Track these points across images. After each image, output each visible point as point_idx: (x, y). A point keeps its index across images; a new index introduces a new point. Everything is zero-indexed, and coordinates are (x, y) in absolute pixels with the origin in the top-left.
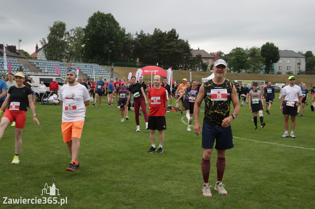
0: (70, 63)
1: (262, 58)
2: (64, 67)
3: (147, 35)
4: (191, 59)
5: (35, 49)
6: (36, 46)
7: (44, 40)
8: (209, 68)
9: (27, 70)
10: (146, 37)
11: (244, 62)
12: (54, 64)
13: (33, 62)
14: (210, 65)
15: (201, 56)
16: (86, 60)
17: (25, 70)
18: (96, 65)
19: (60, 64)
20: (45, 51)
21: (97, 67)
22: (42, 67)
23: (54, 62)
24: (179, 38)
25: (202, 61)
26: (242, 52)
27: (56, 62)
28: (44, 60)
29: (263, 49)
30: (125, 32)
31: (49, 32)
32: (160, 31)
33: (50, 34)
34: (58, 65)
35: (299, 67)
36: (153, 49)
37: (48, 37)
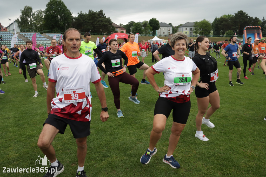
0: (45, 34)
1: (150, 27)
3: (85, 14)
7: (18, 20)
11: (140, 29)
13: (22, 34)
19: (39, 35)
24: (105, 16)
26: (139, 24)
29: (150, 22)
31: (21, 14)
32: (92, 11)
35: (169, 32)
36: (90, 23)
37: (21, 17)
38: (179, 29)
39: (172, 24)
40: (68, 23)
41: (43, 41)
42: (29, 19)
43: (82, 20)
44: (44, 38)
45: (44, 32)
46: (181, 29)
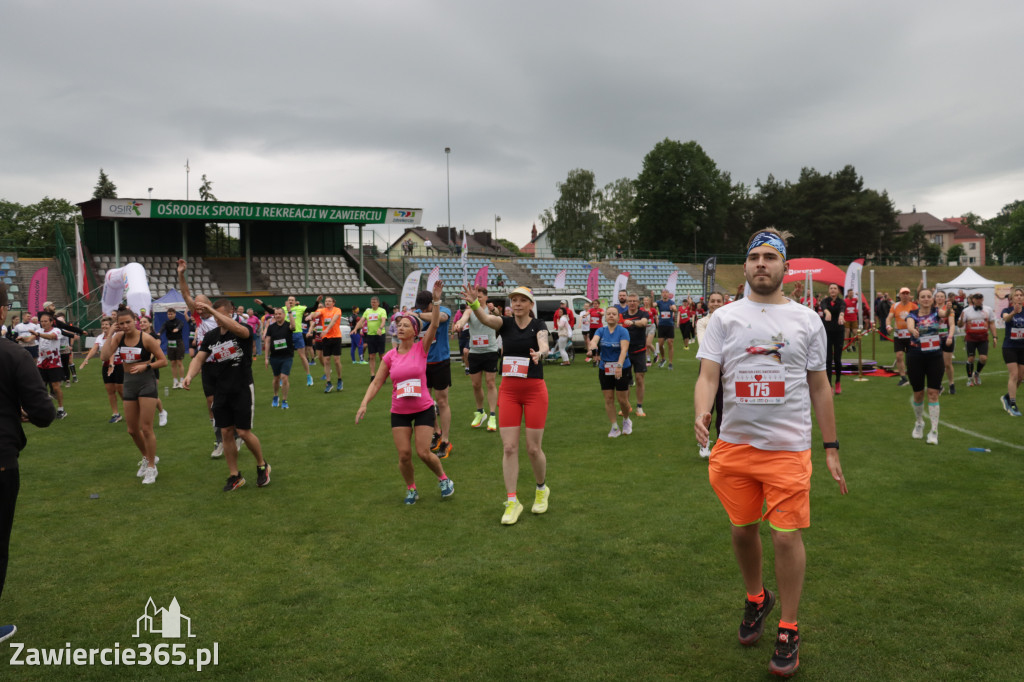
0: (606, 263)
3: (783, 185)
4: (897, 236)
5: (530, 235)
6: (531, 229)
7: (549, 215)
8: (943, 257)
9: (514, 282)
10: (782, 190)
12: (570, 267)
13: (525, 265)
14: (945, 249)
15: (921, 227)
16: (643, 253)
17: (507, 283)
18: (666, 263)
19: (584, 266)
20: (551, 237)
21: (668, 268)
22: (545, 275)
23: (571, 262)
24: (864, 187)
25: (924, 240)
27: (576, 262)
28: (548, 259)
30: (729, 182)
31: (558, 195)
32: (815, 173)
33: (562, 199)
34: (580, 267)
37: (557, 207)
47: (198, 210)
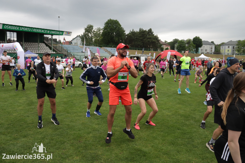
1: (194, 45)
2: (102, 50)
3: (136, 32)
7: (82, 35)
8: (164, 49)
11: (185, 46)
16: (106, 46)
19: (100, 48)
23: (96, 47)
26: (183, 41)
27: (98, 47)
29: (194, 40)
32: (143, 29)
34: (99, 49)
35: (212, 50)
36: (140, 39)
37: (84, 33)
38: (221, 47)
39: (214, 42)
40: (122, 39)
41: (102, 54)
42: (90, 35)
43: (133, 37)
44: (103, 51)
45: (103, 47)
46: (224, 47)
47: (16, 28)
